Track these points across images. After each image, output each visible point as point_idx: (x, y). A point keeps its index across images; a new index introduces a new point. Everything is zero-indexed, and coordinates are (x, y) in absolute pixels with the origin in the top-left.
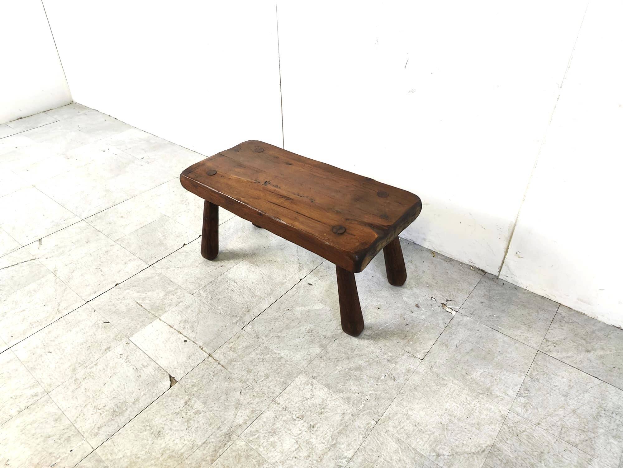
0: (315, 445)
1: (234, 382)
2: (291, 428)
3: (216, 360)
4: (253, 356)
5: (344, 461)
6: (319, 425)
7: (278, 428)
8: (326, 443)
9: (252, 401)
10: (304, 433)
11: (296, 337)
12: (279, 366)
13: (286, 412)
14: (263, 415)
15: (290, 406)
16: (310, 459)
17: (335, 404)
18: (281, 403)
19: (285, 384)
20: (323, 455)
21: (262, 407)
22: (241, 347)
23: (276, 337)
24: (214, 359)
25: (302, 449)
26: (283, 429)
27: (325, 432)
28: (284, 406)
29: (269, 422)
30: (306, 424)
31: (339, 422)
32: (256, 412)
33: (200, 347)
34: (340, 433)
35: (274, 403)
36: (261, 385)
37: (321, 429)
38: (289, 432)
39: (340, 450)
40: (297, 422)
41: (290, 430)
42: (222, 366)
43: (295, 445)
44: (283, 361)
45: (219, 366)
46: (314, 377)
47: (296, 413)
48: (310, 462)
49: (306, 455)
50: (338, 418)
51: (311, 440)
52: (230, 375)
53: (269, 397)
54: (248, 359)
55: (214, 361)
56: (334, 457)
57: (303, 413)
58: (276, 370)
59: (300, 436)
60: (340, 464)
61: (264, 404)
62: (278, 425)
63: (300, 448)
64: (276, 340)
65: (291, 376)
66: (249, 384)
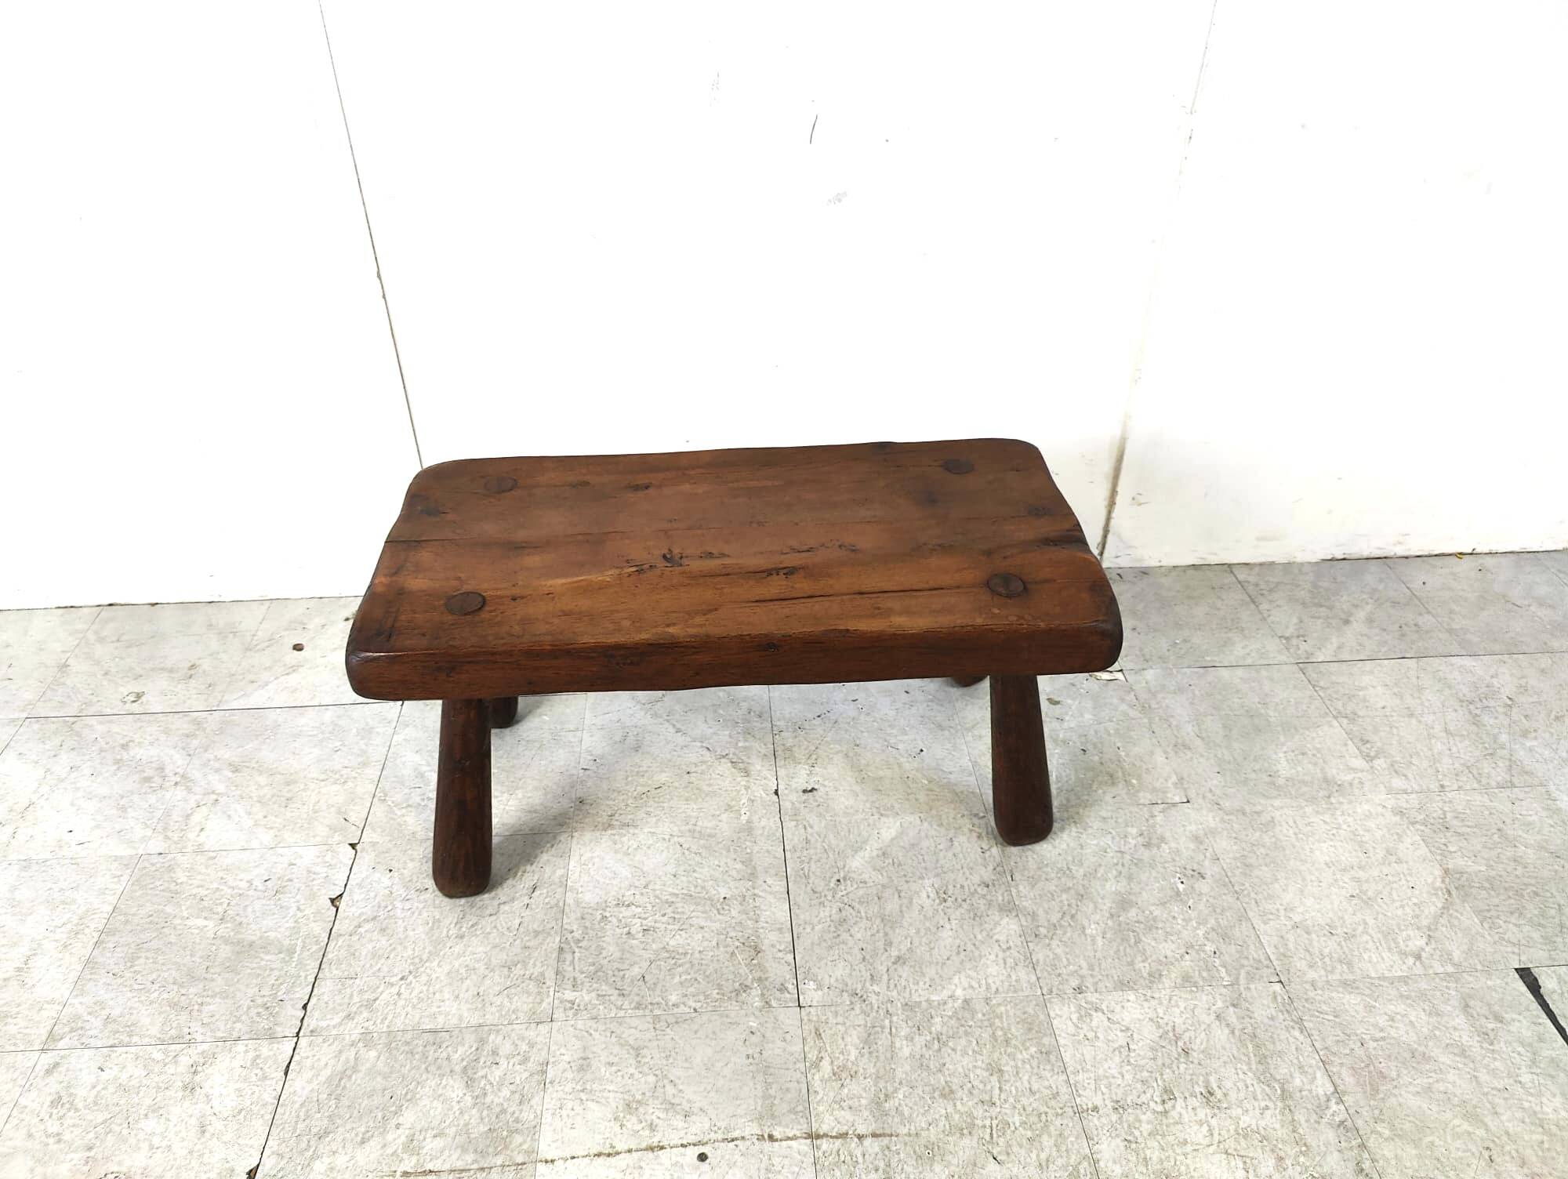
0: (1261, 1128)
1: (951, 1147)
2: (1181, 1136)
3: (843, 1136)
4: (906, 1051)
5: (1334, 1107)
6: (1212, 1079)
7: (1161, 1161)
8: (1271, 1105)
9: (1043, 1156)
10: (1214, 1122)
11: (934, 930)
12: (986, 1023)
13: (1130, 1111)
14: (1102, 1164)
15: (1120, 1091)
16: (1288, 1162)
17: (1182, 1012)
18: (1098, 1101)
19: (1050, 1054)
20: (1294, 1131)
21: (1076, 1146)
22: (854, 1053)
23: (894, 963)
24: (831, 1137)
25: (1252, 1159)
26: (1170, 1152)
27: (1241, 1085)
28: (1110, 1105)
29: (1131, 1165)
30: (1194, 1102)
31: (1232, 1040)
32: (1082, 1171)
33: (761, 1138)
34: (1262, 1060)
35: (1085, 1114)
36: (1011, 1100)
37: (1228, 1084)
38: (1189, 1148)
39: (1304, 1093)
40: (1174, 1114)
41: (1185, 1142)
42: (874, 1135)
43: (1233, 1163)
44: (979, 1006)
45: (868, 1142)
46: (1079, 990)
47: (1149, 1095)
48: (1298, 1169)
49: (1272, 1162)
50: (1221, 1034)
51: (1242, 1125)
52: (923, 1141)
53: (1060, 1111)
54: (907, 1068)
55: (838, 1142)
56: (1314, 1117)
57: (1160, 1082)
58: (996, 1040)
59: (1216, 1138)
60: (1337, 1119)
61: (1072, 1139)
62: (1154, 1155)
63: (1248, 1161)
64: (904, 972)
65: (1037, 1028)
66: (988, 1122)
